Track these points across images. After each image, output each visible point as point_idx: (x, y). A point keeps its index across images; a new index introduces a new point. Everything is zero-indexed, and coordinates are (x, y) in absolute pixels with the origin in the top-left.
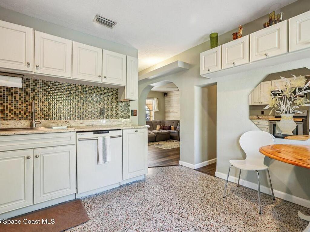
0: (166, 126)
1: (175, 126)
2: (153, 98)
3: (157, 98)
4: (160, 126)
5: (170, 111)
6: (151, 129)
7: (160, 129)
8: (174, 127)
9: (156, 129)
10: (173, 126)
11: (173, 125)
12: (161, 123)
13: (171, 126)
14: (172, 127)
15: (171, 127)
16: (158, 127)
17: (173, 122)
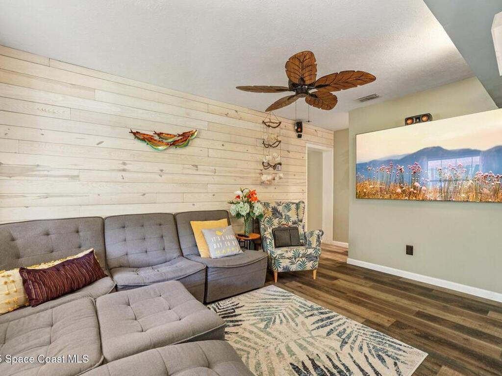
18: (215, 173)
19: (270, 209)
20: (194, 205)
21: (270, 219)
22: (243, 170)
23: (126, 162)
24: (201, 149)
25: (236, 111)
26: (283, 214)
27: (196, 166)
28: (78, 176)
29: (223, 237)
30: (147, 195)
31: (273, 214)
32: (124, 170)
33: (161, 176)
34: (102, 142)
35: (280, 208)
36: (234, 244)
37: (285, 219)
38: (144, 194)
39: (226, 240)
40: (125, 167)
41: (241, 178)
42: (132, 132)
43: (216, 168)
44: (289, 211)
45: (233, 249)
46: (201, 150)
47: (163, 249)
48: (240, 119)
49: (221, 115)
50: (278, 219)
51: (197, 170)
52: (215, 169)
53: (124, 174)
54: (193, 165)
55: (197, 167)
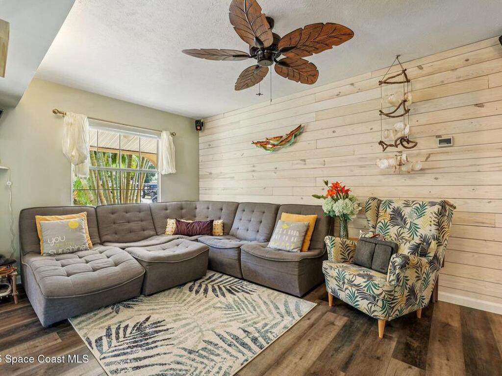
0: (197, 219)
1: (226, 221)
2: (159, 132)
3: (173, 134)
4: (178, 222)
5: (211, 173)
6: (146, 233)
7: (175, 234)
8: (224, 225)
9: (164, 233)
10: (220, 221)
11: (220, 218)
12: (184, 211)
13: (212, 222)
14: (218, 223)
15: (215, 223)
16: (171, 224)
17: (220, 206)
18: (324, 165)
19: (389, 211)
20: (302, 198)
21: (385, 225)
22: (364, 156)
23: (255, 165)
24: (308, 142)
25: (352, 84)
26: (409, 221)
27: (304, 160)
28: (234, 177)
29: (285, 231)
30: (267, 188)
31: (392, 219)
32: (254, 171)
33: (275, 173)
34: (243, 154)
35: (406, 212)
36: (292, 240)
37: (409, 229)
38: (265, 188)
39: (287, 234)
40: (255, 169)
41: (361, 167)
42: (254, 143)
43: (326, 159)
44: (420, 216)
45: (287, 244)
46: (309, 144)
47: (257, 230)
48: (360, 90)
49: (331, 98)
50: (397, 227)
51: (305, 164)
52: (324, 161)
53: (253, 173)
54: (301, 160)
55: (305, 162)
